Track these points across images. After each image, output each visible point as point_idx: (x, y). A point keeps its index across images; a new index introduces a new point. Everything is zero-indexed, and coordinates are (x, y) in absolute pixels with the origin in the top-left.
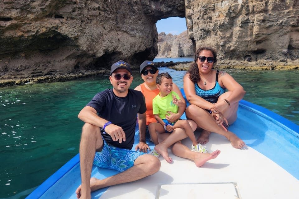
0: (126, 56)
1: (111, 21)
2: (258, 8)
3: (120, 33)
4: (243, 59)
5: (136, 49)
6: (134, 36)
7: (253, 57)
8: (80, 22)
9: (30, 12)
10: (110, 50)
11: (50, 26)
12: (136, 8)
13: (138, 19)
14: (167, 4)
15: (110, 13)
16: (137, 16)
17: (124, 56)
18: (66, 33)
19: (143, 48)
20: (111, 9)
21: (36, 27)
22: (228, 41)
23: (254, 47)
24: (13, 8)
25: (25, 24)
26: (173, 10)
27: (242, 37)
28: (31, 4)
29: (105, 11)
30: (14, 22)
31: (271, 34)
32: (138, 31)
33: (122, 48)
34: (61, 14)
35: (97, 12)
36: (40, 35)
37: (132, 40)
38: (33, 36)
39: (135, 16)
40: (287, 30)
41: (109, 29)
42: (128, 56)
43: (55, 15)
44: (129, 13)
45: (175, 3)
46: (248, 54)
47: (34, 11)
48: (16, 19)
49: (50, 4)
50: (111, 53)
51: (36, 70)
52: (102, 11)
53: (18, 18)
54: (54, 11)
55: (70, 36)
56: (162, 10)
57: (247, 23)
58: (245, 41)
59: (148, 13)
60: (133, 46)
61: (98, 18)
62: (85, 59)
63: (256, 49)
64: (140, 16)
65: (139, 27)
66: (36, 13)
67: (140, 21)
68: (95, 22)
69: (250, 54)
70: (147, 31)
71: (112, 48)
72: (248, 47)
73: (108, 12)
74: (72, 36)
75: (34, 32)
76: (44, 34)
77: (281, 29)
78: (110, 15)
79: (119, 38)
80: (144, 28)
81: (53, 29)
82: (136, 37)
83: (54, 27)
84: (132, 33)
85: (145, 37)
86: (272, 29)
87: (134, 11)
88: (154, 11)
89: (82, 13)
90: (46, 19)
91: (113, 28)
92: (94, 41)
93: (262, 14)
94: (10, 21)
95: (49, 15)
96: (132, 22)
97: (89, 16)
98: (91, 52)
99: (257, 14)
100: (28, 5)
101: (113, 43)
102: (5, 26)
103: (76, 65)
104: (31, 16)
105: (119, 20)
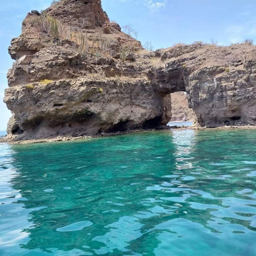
0: (138, 122)
1: (126, 99)
2: (228, 87)
3: (134, 106)
4: (224, 124)
5: (146, 117)
6: (145, 108)
7: (231, 122)
8: (103, 103)
9: (73, 100)
10: (124, 119)
11: (84, 107)
12: (147, 87)
13: (149, 95)
14: (172, 83)
15: (125, 94)
16: (148, 93)
17: (135, 123)
18: (93, 111)
19: (153, 116)
20: (126, 91)
21: (76, 109)
22: (211, 110)
23: (230, 115)
24: (64, 99)
25: (70, 107)
26: (176, 87)
27: (220, 107)
28: (74, 96)
29: (121, 93)
30: (64, 106)
31: (241, 105)
32: (149, 104)
33: (135, 117)
34: (91, 99)
35: (116, 95)
36: (77, 113)
37: (143, 111)
38: (74, 113)
39: (146, 93)
40: (254, 102)
41: (124, 105)
42: (139, 123)
43: (87, 101)
44: (142, 92)
45: (177, 82)
46: (227, 120)
47: (75, 99)
48: (65, 104)
49: (84, 95)
50: (125, 121)
51: (74, 133)
52: (119, 93)
53: (66, 104)
54: (86, 98)
55: (95, 112)
56: (168, 88)
57: (223, 97)
58: (223, 111)
59: (157, 91)
60: (144, 115)
61: (116, 99)
62: (105, 126)
63: (232, 116)
64: (151, 93)
65: (150, 101)
66: (76, 101)
67: (151, 96)
68: (114, 101)
69: (228, 120)
70: (157, 103)
71: (126, 118)
72: (226, 115)
73: (124, 93)
74: (97, 113)
75: (74, 111)
76: (80, 112)
77: (248, 101)
78: (126, 95)
79: (132, 110)
80: (153, 101)
81: (86, 109)
82: (146, 108)
83: (86, 108)
84: (144, 105)
85: (155, 108)
86: (241, 101)
87: (145, 90)
88: (161, 89)
89: (104, 97)
90: (82, 103)
91: (127, 103)
92: (112, 114)
93: (232, 91)
94: (62, 106)
95: (84, 100)
96: (144, 98)
97: (109, 99)
98: (110, 122)
99: (228, 91)
100: (72, 96)
101: (126, 114)
102: (59, 109)
103: (100, 130)
104: (74, 103)
105: (133, 97)
